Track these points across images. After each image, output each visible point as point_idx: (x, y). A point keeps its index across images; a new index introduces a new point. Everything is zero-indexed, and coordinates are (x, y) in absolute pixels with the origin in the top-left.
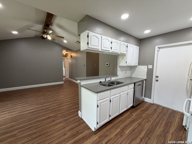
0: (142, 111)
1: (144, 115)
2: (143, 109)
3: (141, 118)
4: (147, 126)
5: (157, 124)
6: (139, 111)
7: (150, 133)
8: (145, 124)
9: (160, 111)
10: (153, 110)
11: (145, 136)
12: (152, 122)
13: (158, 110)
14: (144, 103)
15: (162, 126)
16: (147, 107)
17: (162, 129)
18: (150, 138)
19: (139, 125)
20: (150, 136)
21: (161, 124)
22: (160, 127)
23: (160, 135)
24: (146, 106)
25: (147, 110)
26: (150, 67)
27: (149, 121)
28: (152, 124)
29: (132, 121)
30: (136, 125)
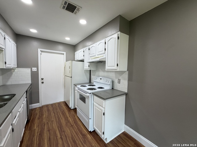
0: (39, 119)
1: (44, 120)
2: (37, 116)
3: (45, 125)
4: (55, 125)
5: (59, 118)
6: (37, 121)
7: (61, 128)
8: (52, 126)
9: (52, 109)
10: (47, 111)
11: (61, 133)
12: (54, 120)
13: (50, 109)
14: (34, 111)
15: (62, 117)
16: (40, 111)
17: (63, 119)
18: (64, 131)
19: (49, 131)
20: (63, 130)
21: (60, 116)
22: (62, 119)
23: (67, 123)
24: (38, 112)
25: (42, 115)
26: (34, 69)
27: (52, 121)
28: (56, 121)
29: (40, 134)
30: (47, 133)
